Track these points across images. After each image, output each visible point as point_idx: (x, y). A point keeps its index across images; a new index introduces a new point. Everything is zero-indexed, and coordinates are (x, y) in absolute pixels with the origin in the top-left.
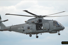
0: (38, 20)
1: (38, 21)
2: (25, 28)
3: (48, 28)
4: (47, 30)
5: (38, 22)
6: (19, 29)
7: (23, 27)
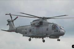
4: (45, 34)
6: (23, 31)
7: (26, 29)
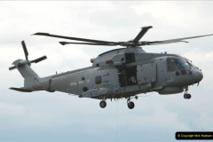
0: (124, 57)
1: (123, 59)
2: (88, 81)
3: (153, 80)
5: (124, 62)
